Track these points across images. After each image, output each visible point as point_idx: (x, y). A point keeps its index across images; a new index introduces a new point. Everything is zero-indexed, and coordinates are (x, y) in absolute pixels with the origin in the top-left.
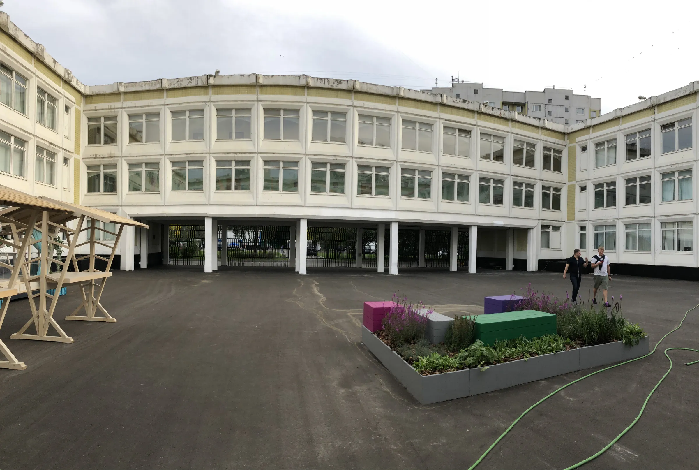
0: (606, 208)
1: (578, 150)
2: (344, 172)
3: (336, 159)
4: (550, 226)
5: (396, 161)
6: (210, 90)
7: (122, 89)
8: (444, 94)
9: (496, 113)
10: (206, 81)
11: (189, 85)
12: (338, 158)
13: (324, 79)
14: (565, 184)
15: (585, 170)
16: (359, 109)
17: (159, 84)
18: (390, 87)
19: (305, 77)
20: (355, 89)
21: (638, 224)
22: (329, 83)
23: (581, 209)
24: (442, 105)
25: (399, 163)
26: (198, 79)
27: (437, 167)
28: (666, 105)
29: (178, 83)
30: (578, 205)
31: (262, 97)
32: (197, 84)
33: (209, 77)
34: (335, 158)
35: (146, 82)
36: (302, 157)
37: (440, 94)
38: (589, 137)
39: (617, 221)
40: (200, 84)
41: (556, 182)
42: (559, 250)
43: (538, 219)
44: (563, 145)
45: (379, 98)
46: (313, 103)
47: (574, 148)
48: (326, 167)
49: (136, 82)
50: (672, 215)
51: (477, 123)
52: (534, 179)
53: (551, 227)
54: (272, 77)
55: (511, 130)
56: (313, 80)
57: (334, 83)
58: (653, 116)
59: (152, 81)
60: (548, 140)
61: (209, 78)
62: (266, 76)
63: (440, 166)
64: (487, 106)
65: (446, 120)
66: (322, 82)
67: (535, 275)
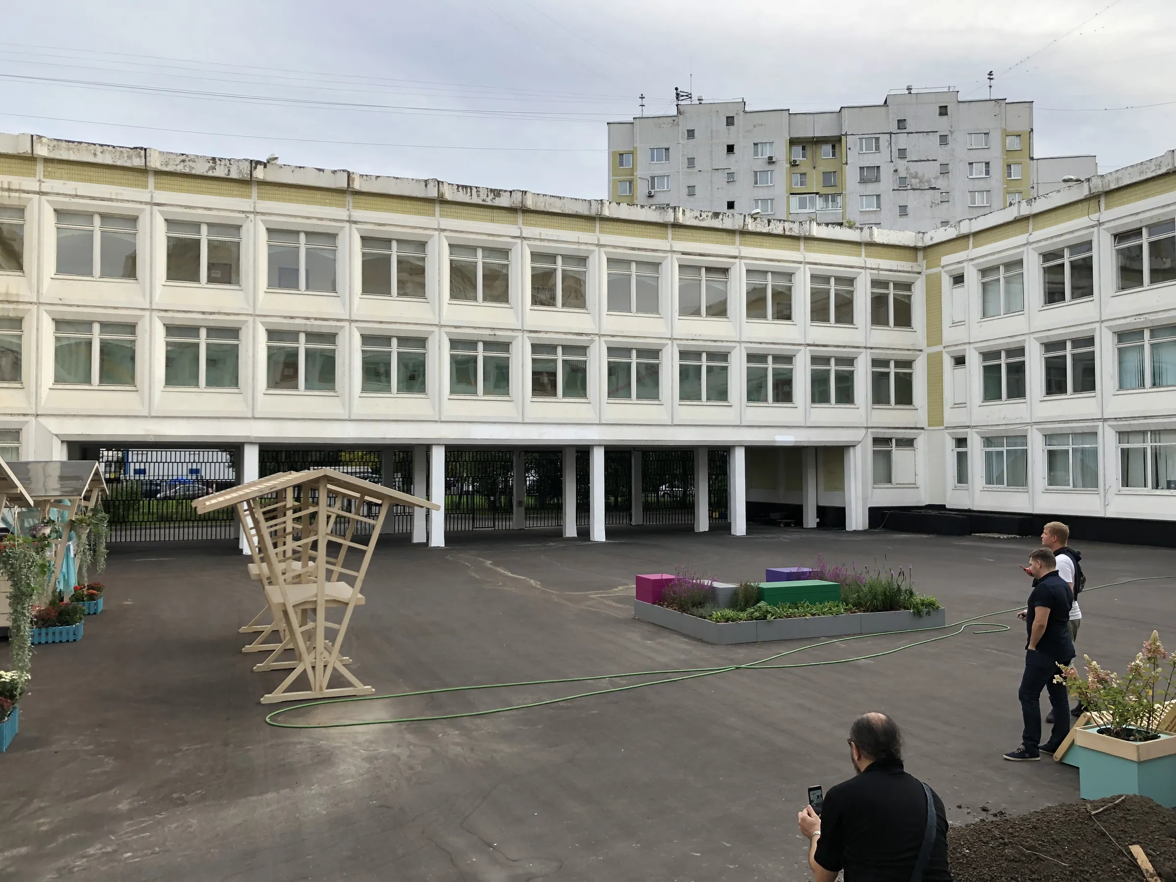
0: (1006, 402)
1: (946, 282)
2: (508, 358)
3: (495, 335)
4: (891, 439)
5: (598, 334)
6: (255, 190)
7: (42, 151)
8: (679, 207)
9: (776, 229)
10: (249, 172)
11: (210, 174)
12: (498, 333)
13: (471, 187)
14: (921, 351)
15: (961, 323)
16: (532, 242)
17: (140, 157)
18: (585, 200)
19: (437, 183)
20: (524, 207)
21: (1072, 434)
22: (478, 196)
23: (956, 403)
24: (676, 226)
25: (603, 339)
26: (230, 164)
27: (670, 342)
28: (1122, 193)
29: (185, 164)
30: (949, 396)
31: (359, 214)
32: (227, 173)
33: (254, 165)
34: (492, 333)
35: (105, 148)
36: (433, 331)
37: (672, 208)
38: (968, 256)
39: (1029, 427)
40: (234, 175)
41: (902, 349)
42: (914, 486)
43: (865, 426)
44: (914, 272)
45: (566, 221)
46: (452, 231)
47: (938, 276)
48: (476, 349)
49: (80, 143)
50: (1139, 417)
51: (740, 252)
52: (853, 347)
53: (894, 441)
54: (376, 180)
55: (804, 257)
56: (450, 189)
57: (487, 197)
58: (1095, 216)
59: (120, 147)
60: (881, 267)
61: (255, 168)
62: (367, 176)
63: (675, 339)
64: (759, 220)
65: (684, 253)
66: (467, 193)
67: (860, 538)
